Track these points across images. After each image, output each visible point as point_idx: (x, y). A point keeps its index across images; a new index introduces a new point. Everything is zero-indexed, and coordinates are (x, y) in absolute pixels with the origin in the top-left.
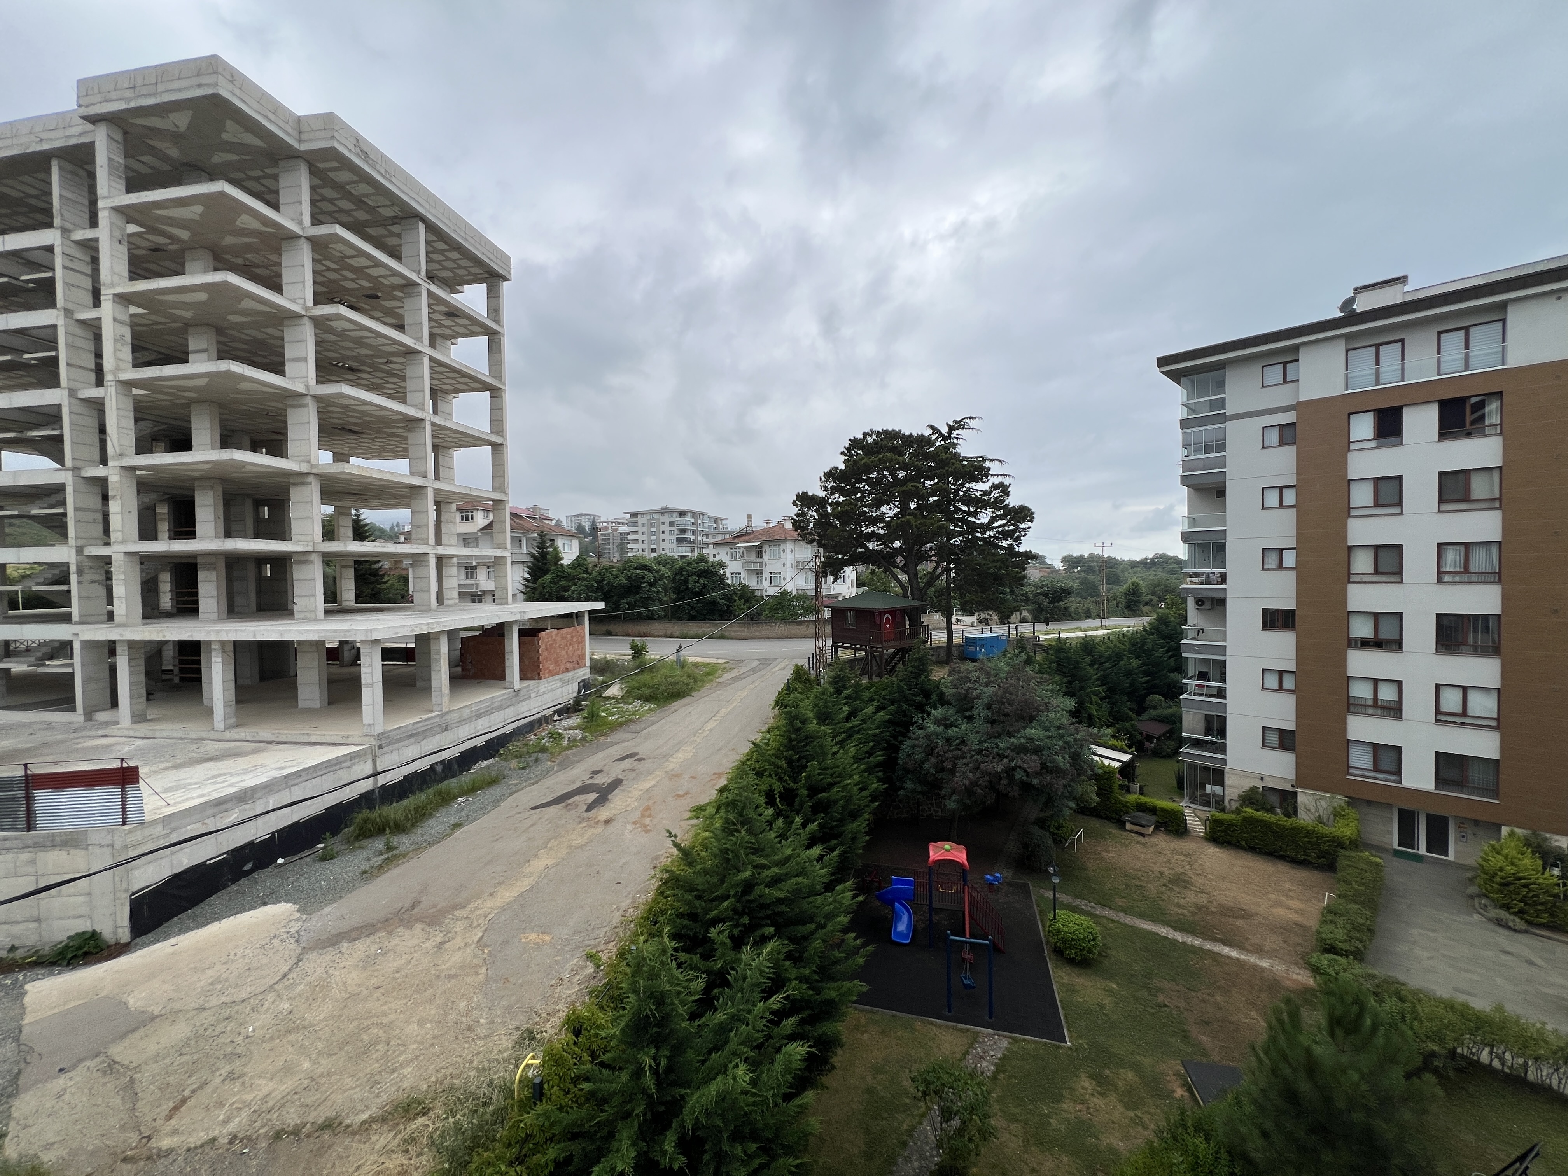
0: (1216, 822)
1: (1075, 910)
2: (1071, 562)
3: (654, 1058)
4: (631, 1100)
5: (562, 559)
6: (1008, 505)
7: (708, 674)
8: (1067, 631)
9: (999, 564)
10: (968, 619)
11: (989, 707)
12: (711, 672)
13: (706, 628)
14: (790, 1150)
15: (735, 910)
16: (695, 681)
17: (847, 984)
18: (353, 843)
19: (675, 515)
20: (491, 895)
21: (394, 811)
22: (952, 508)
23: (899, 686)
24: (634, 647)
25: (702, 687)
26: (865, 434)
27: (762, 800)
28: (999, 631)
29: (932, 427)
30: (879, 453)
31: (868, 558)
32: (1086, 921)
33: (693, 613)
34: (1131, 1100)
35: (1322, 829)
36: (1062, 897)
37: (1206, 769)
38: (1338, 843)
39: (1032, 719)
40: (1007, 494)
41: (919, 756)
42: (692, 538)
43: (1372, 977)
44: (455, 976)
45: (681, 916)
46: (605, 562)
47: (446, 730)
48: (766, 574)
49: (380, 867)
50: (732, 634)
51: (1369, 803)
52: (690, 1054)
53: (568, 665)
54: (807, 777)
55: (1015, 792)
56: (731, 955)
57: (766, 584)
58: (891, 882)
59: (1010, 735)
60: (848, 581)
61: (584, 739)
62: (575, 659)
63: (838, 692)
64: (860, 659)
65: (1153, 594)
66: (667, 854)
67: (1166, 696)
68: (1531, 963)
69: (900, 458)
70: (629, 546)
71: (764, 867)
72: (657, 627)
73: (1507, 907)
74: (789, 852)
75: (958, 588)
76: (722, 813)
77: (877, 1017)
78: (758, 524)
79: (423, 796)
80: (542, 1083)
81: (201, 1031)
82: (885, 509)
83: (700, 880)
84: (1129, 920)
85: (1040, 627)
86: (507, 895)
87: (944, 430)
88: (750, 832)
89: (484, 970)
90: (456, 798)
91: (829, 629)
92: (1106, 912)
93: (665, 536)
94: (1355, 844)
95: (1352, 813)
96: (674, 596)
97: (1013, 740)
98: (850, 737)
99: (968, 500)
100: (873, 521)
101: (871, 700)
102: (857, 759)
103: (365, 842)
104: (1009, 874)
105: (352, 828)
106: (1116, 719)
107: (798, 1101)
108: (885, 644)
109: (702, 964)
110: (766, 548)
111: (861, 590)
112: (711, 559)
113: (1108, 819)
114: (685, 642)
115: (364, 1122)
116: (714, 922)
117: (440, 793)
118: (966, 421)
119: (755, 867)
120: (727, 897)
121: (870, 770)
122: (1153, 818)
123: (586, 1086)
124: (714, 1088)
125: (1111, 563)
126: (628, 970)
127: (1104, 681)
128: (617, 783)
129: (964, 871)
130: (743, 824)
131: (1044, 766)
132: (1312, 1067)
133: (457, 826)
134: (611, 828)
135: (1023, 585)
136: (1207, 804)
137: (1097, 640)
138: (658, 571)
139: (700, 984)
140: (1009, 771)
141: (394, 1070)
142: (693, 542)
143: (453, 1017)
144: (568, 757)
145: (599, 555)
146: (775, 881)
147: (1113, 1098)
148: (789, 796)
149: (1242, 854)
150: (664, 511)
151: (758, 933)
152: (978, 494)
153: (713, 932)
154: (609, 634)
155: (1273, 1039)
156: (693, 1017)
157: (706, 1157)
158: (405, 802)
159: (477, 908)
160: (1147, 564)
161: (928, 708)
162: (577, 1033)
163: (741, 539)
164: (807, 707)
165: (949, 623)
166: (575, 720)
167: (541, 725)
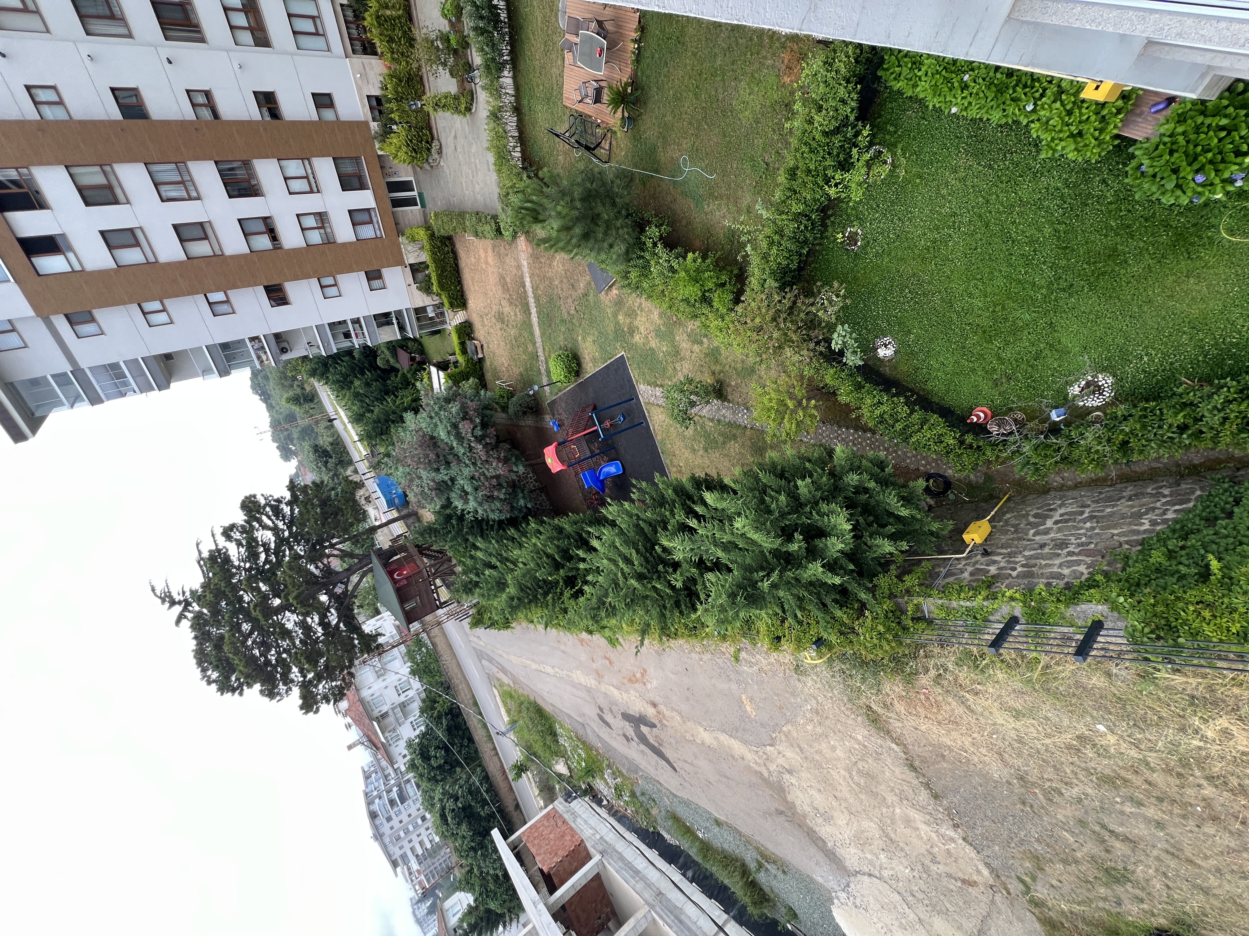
0: (452, 305)
1: (548, 372)
2: (286, 454)
3: (762, 581)
4: (789, 582)
5: (469, 905)
6: (245, 521)
7: (511, 697)
8: (350, 436)
9: (309, 507)
10: (372, 512)
11: (437, 470)
12: (508, 695)
13: (473, 722)
14: (757, 479)
15: (659, 578)
16: (522, 703)
17: (661, 486)
18: (773, 901)
19: (378, 822)
20: (743, 759)
21: (735, 885)
22: (267, 567)
23: (452, 540)
24: (519, 776)
25: (523, 695)
26: (209, 683)
27: (581, 599)
28: (372, 486)
29: (178, 622)
30: (227, 659)
31: (347, 616)
32: (552, 364)
33: (466, 742)
34: (632, 314)
35: (427, 247)
36: (545, 381)
37: (418, 319)
38: (432, 236)
39: (432, 438)
40: (232, 527)
41: (498, 504)
42: (395, 789)
43: (503, 209)
44: (799, 746)
45: (681, 612)
46: (455, 859)
47: (661, 893)
48: (402, 698)
49: (774, 862)
50: (469, 697)
51: (397, 224)
52: (748, 561)
53: (560, 824)
54: (551, 575)
55: (492, 431)
56: (685, 565)
57: (411, 693)
58: (590, 487)
59: (452, 448)
60: (379, 624)
61: (609, 766)
62: (552, 822)
63: (476, 584)
64: (443, 581)
65: (292, 386)
66: (651, 644)
67: (375, 356)
68: (455, 137)
69: (227, 636)
70: (429, 846)
71: (623, 574)
72: (492, 768)
73: (429, 150)
74: (605, 561)
75: (346, 531)
76: (605, 622)
77: (668, 462)
78: (354, 734)
79: (714, 869)
80: (815, 643)
81: (929, 909)
82: (289, 626)
83: (655, 612)
84: (538, 340)
85: (356, 457)
86: (737, 747)
87: (178, 609)
88: (606, 595)
89: (784, 729)
90: (701, 841)
91: (428, 618)
92: (540, 353)
93: (404, 817)
94: (428, 228)
95: (408, 232)
96: (458, 770)
97: (455, 445)
98: (507, 560)
99: (253, 555)
100: (307, 629)
101: (472, 557)
102: (521, 546)
103: (767, 890)
104: (547, 418)
105: (766, 911)
106: (407, 384)
107: (733, 485)
108: (422, 566)
109: (700, 582)
110: (376, 713)
111: (381, 609)
112: (409, 757)
113: (481, 369)
114: (493, 732)
115: (898, 745)
116: (673, 588)
117: (705, 857)
118: (158, 593)
119: (626, 578)
120: (654, 587)
121: (524, 534)
122: (468, 342)
123: (799, 615)
124: (755, 536)
125: (275, 425)
126: (729, 629)
127: (381, 400)
128: (626, 717)
129: (559, 444)
130: (604, 603)
131: (464, 419)
132: (567, 229)
133: (718, 823)
134: (657, 700)
135: (322, 482)
136: (442, 314)
137: (350, 414)
138: (441, 800)
139: (710, 576)
140: (479, 439)
141: (865, 746)
142: (399, 786)
143: (819, 730)
144: (628, 770)
145: (450, 869)
146: (628, 561)
147: (636, 323)
148: (570, 581)
149: (465, 287)
150: (378, 836)
151: (663, 555)
152: (242, 550)
153: (679, 585)
154: (517, 806)
155: (563, 249)
156: (730, 570)
157: (788, 523)
158: (726, 882)
159: (756, 763)
160: (265, 397)
161: (459, 512)
162: (778, 639)
163: (376, 741)
164: (500, 602)
165: (381, 526)
166: (599, 785)
167: (617, 811)
